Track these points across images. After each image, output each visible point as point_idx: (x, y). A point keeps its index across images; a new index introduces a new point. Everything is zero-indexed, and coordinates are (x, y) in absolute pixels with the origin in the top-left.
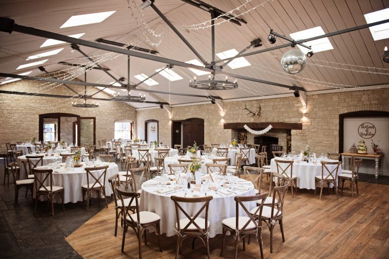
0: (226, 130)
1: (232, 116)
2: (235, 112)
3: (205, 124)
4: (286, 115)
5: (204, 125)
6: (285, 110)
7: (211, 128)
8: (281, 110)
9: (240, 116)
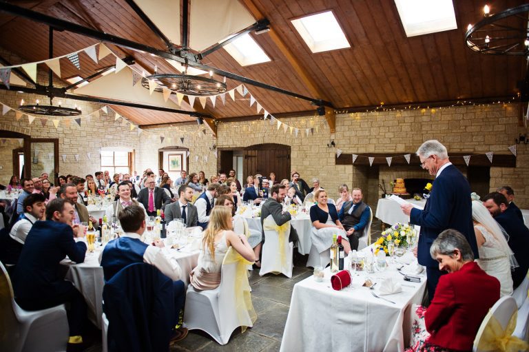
0: (341, 167)
1: (355, 140)
2: (360, 133)
3: (294, 155)
4: (480, 138)
5: (289, 157)
6: (478, 129)
7: (306, 163)
8: (469, 129)
9: (374, 141)
